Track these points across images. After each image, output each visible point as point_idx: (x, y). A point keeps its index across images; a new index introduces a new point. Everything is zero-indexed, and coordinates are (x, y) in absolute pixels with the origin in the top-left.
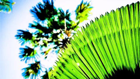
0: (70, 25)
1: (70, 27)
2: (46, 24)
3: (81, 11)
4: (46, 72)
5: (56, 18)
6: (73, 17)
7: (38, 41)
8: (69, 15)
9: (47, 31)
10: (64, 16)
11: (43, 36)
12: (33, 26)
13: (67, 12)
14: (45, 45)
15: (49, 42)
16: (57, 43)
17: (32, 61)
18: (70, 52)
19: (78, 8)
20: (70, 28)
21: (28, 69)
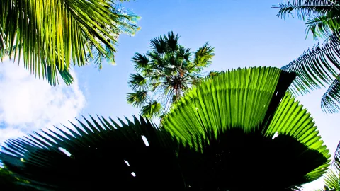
0: (186, 65)
1: (185, 67)
2: (163, 56)
3: (202, 55)
4: (150, 103)
5: (175, 54)
6: (192, 58)
7: (151, 71)
8: (188, 55)
9: (161, 64)
10: (184, 54)
11: (157, 68)
12: (150, 55)
13: (187, 51)
14: (156, 77)
15: (161, 76)
16: (168, 79)
17: (139, 89)
18: (193, 96)
19: (199, 51)
20: (186, 69)
21: (133, 95)
